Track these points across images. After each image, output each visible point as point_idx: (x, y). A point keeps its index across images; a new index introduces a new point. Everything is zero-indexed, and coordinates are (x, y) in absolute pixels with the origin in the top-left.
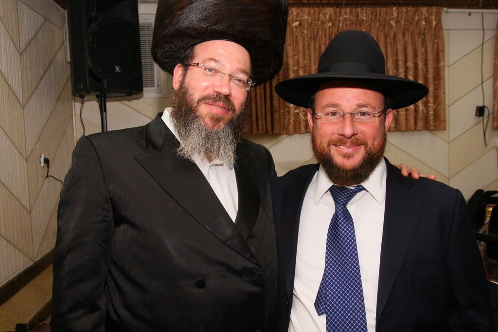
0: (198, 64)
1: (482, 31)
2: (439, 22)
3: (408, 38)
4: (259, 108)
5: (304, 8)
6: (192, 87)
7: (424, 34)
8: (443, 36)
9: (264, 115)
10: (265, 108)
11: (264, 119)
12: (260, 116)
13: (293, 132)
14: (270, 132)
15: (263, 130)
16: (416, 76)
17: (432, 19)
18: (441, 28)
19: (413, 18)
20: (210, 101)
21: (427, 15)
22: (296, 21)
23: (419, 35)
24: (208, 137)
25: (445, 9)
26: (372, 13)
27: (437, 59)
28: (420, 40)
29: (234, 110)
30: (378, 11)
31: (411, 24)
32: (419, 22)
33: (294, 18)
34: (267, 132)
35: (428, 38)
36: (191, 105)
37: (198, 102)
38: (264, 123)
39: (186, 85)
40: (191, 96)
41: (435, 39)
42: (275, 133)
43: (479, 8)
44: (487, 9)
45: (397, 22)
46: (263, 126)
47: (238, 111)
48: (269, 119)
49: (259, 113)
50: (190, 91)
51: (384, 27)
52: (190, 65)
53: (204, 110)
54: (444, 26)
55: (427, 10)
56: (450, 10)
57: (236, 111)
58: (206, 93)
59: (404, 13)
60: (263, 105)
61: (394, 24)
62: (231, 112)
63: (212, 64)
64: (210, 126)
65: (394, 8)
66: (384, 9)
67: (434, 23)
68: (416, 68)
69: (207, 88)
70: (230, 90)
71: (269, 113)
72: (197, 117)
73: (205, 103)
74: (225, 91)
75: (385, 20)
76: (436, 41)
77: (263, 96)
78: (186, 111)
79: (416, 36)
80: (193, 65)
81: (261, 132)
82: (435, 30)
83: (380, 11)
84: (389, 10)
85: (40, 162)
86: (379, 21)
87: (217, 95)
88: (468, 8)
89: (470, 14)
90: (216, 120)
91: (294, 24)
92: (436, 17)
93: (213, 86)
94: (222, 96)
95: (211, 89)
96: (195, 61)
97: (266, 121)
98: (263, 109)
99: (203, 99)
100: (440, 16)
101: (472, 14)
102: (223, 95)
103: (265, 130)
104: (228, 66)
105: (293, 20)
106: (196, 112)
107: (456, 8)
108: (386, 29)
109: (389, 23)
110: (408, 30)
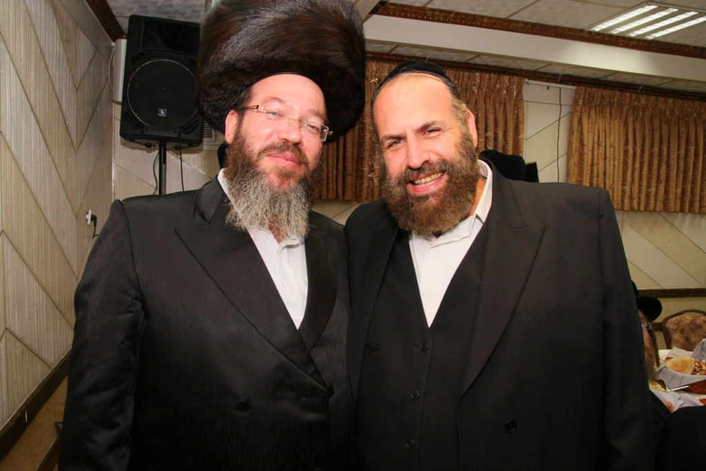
0: (258, 106)
1: (559, 106)
2: (520, 92)
3: (490, 107)
4: (330, 170)
5: (384, 64)
6: (252, 135)
7: (505, 104)
8: (523, 107)
9: (335, 179)
10: (337, 170)
11: (334, 183)
12: (331, 179)
13: (365, 199)
14: (341, 197)
15: (333, 195)
16: (495, 146)
17: (513, 89)
18: (522, 99)
19: (495, 86)
20: (275, 152)
21: (508, 85)
22: (376, 77)
23: (500, 104)
24: (274, 200)
25: (526, 80)
26: (455, 75)
27: (517, 131)
28: (502, 109)
29: (306, 164)
30: (462, 74)
31: (492, 91)
32: (500, 90)
33: (374, 74)
34: (337, 197)
35: (509, 108)
36: (250, 158)
37: (259, 154)
38: (335, 187)
39: (243, 134)
40: (249, 146)
41: (515, 110)
42: (346, 199)
43: (557, 83)
44: (565, 84)
45: (479, 88)
46: (333, 190)
47: (312, 166)
48: (340, 183)
49: (330, 175)
50: (249, 141)
51: (466, 92)
52: (247, 108)
53: (267, 164)
54: (525, 98)
55: (510, 79)
56: (530, 81)
57: (310, 165)
58: (269, 142)
59: (486, 80)
60: (335, 167)
61: (476, 90)
62: (303, 167)
63: (275, 106)
64: (277, 184)
65: (477, 74)
66: (467, 74)
67: (515, 94)
68: (496, 139)
69: (270, 135)
70: (301, 137)
71: (340, 176)
72: (258, 174)
73: (269, 155)
74: (294, 137)
75: (467, 85)
76: (516, 112)
77: (335, 157)
78: (242, 166)
79: (498, 105)
80: (252, 108)
81: (331, 197)
82: (516, 101)
83: (463, 75)
84: (472, 75)
85: (87, 220)
86: (462, 84)
87: (284, 143)
88: (547, 81)
89: (548, 87)
90: (285, 176)
91: (373, 81)
92: (517, 87)
93: (278, 131)
94: (290, 144)
95: (275, 136)
96: (253, 103)
97: (336, 185)
98: (335, 171)
99: (266, 150)
100: (521, 86)
101: (550, 88)
102: (292, 142)
103: (335, 194)
104: (297, 108)
105: (372, 75)
106: (257, 166)
107: (536, 80)
108: (468, 95)
109: (471, 89)
110: (490, 97)
